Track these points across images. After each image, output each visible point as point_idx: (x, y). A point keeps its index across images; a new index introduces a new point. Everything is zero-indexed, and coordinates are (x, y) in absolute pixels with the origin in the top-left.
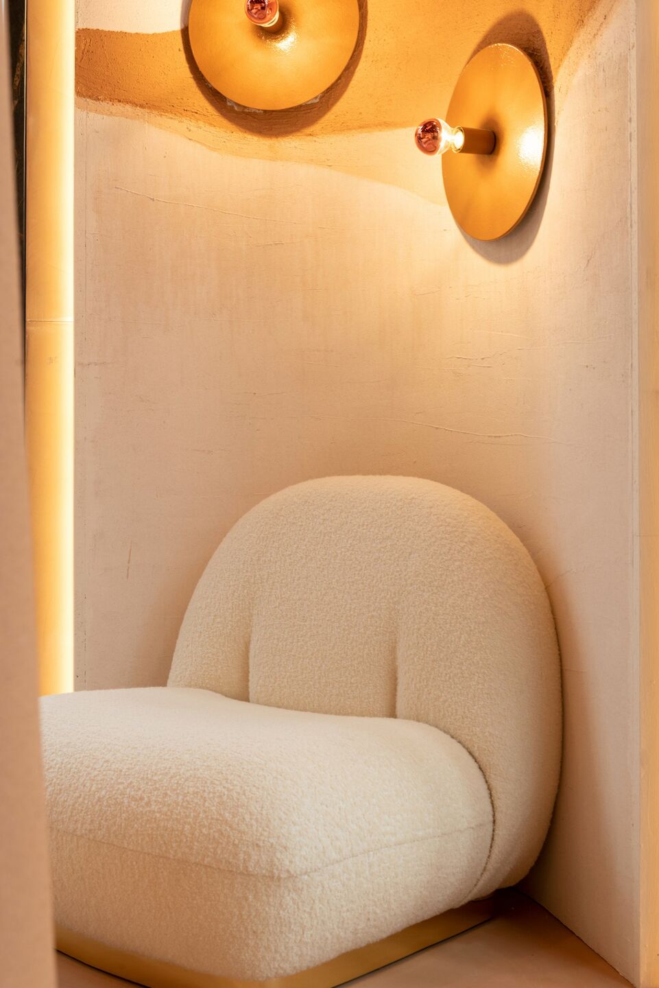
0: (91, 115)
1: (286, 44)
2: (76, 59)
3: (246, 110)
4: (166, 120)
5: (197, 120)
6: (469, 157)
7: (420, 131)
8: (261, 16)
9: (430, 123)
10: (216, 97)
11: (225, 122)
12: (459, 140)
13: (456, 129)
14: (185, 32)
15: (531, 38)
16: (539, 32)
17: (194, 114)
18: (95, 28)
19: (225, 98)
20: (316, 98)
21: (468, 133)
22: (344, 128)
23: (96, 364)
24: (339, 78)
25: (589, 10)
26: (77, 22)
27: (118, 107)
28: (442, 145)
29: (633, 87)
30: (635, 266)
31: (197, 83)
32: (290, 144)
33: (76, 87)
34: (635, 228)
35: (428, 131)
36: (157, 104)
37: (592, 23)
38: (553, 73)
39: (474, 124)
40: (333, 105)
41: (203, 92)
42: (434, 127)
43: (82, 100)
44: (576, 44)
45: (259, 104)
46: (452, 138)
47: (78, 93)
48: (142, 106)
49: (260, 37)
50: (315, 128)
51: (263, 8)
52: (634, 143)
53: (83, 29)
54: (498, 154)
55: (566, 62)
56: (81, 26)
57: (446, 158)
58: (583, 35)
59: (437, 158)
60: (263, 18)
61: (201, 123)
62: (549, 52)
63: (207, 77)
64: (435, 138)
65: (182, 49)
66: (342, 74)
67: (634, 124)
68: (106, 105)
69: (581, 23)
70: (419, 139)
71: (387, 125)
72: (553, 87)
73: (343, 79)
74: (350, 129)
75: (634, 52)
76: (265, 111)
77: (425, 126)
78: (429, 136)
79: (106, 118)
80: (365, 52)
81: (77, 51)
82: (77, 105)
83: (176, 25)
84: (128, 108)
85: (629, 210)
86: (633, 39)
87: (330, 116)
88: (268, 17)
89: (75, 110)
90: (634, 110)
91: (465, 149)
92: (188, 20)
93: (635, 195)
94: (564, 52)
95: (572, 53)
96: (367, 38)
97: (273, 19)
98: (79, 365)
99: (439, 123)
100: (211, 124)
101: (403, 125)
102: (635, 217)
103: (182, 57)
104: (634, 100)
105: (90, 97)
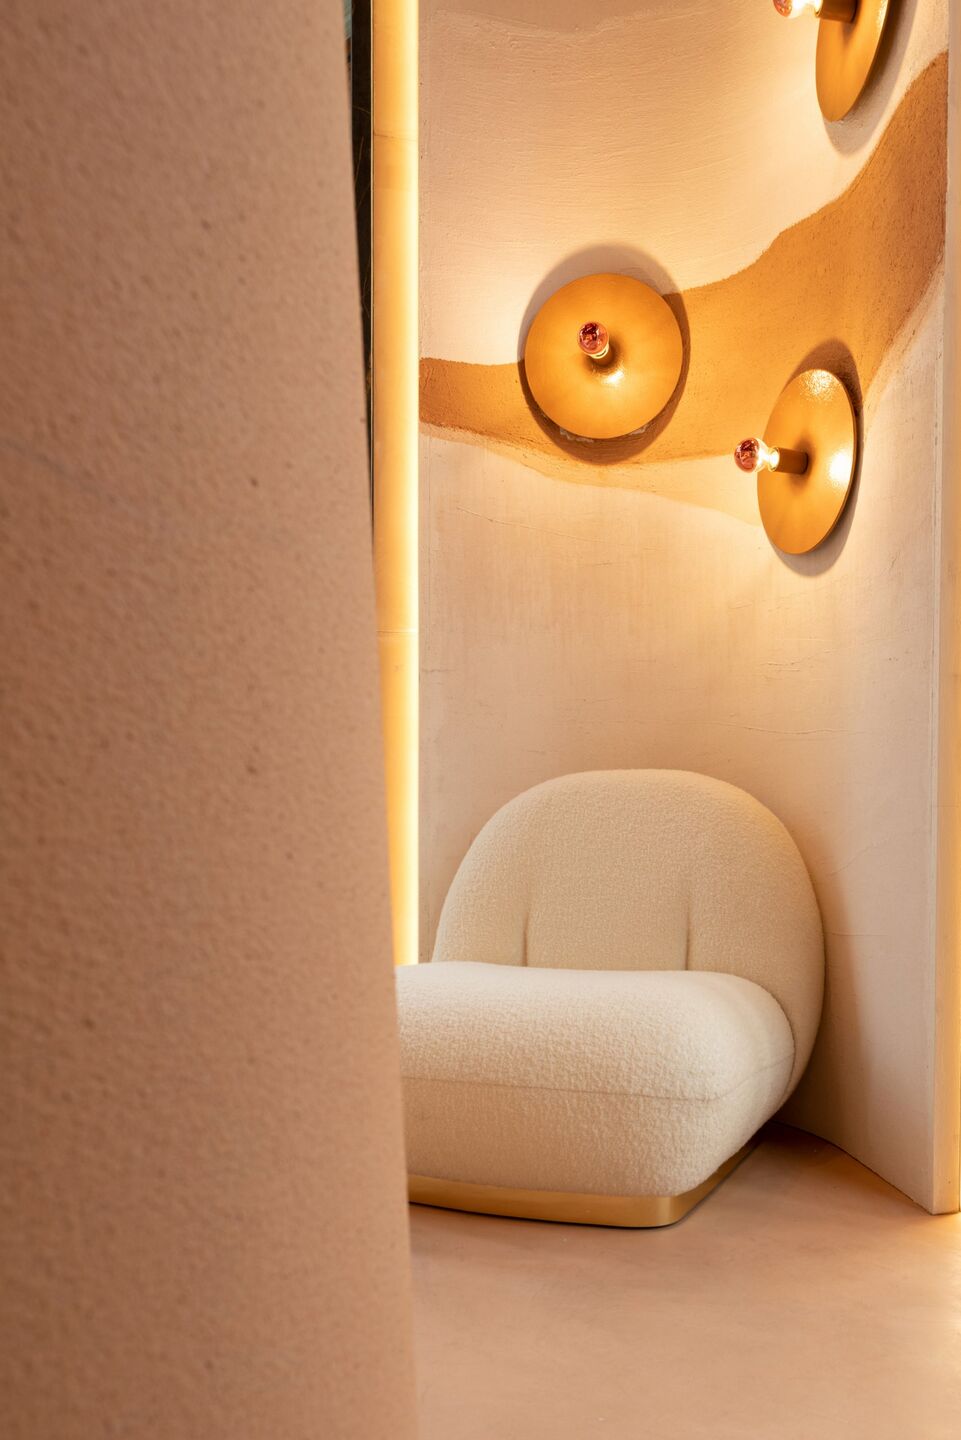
0: (434, 439)
1: (615, 378)
2: (420, 386)
3: (578, 440)
4: (504, 447)
5: (533, 448)
6: (783, 476)
7: (739, 450)
8: (593, 346)
9: (749, 442)
10: (550, 426)
11: (558, 450)
12: (774, 459)
13: (772, 449)
14: (522, 365)
15: (842, 364)
16: (850, 357)
17: (530, 442)
18: (437, 358)
19: (558, 427)
20: (642, 428)
21: (784, 453)
22: (668, 456)
23: (439, 671)
24: (664, 410)
25: (899, 328)
26: (420, 352)
27: (459, 434)
28: (759, 463)
29: (940, 394)
30: (938, 559)
31: (533, 413)
32: (618, 472)
33: (420, 413)
34: (939, 524)
35: (747, 449)
36: (495, 431)
37: (900, 342)
38: (863, 393)
39: (789, 444)
40: (657, 435)
41: (538, 422)
42: (752, 445)
43: (425, 426)
44: (885, 363)
45: (590, 432)
46: (768, 457)
47: (422, 419)
48: (481, 433)
49: (591, 370)
50: (642, 456)
51: (595, 339)
52: (940, 446)
53: (426, 359)
54: (809, 474)
55: (875, 381)
56: (425, 356)
57: (762, 476)
58: (893, 351)
59: (753, 476)
60: (594, 349)
61: (536, 451)
62: (859, 374)
63: (542, 407)
64: (753, 456)
65: (519, 380)
66: (666, 406)
67: (940, 429)
68: (447, 431)
69: (890, 341)
70: (738, 457)
71: (707, 453)
72: (862, 407)
73: (667, 411)
74: (673, 458)
75: (941, 361)
76: (595, 440)
77: (744, 444)
78: (748, 453)
79: (450, 443)
80: (687, 386)
81: (421, 379)
82: (421, 430)
83: (514, 359)
84: (469, 434)
85: (933, 509)
86: (940, 348)
87: (655, 446)
88: (599, 347)
89: (419, 436)
90: (940, 415)
91: (780, 468)
92: (524, 353)
93: (939, 494)
94: (874, 372)
95: (881, 372)
96: (690, 372)
97: (602, 352)
98: (424, 672)
99: (757, 444)
100: (545, 452)
101: (721, 452)
102: (939, 515)
103: (519, 387)
104: (940, 406)
105: (432, 423)
